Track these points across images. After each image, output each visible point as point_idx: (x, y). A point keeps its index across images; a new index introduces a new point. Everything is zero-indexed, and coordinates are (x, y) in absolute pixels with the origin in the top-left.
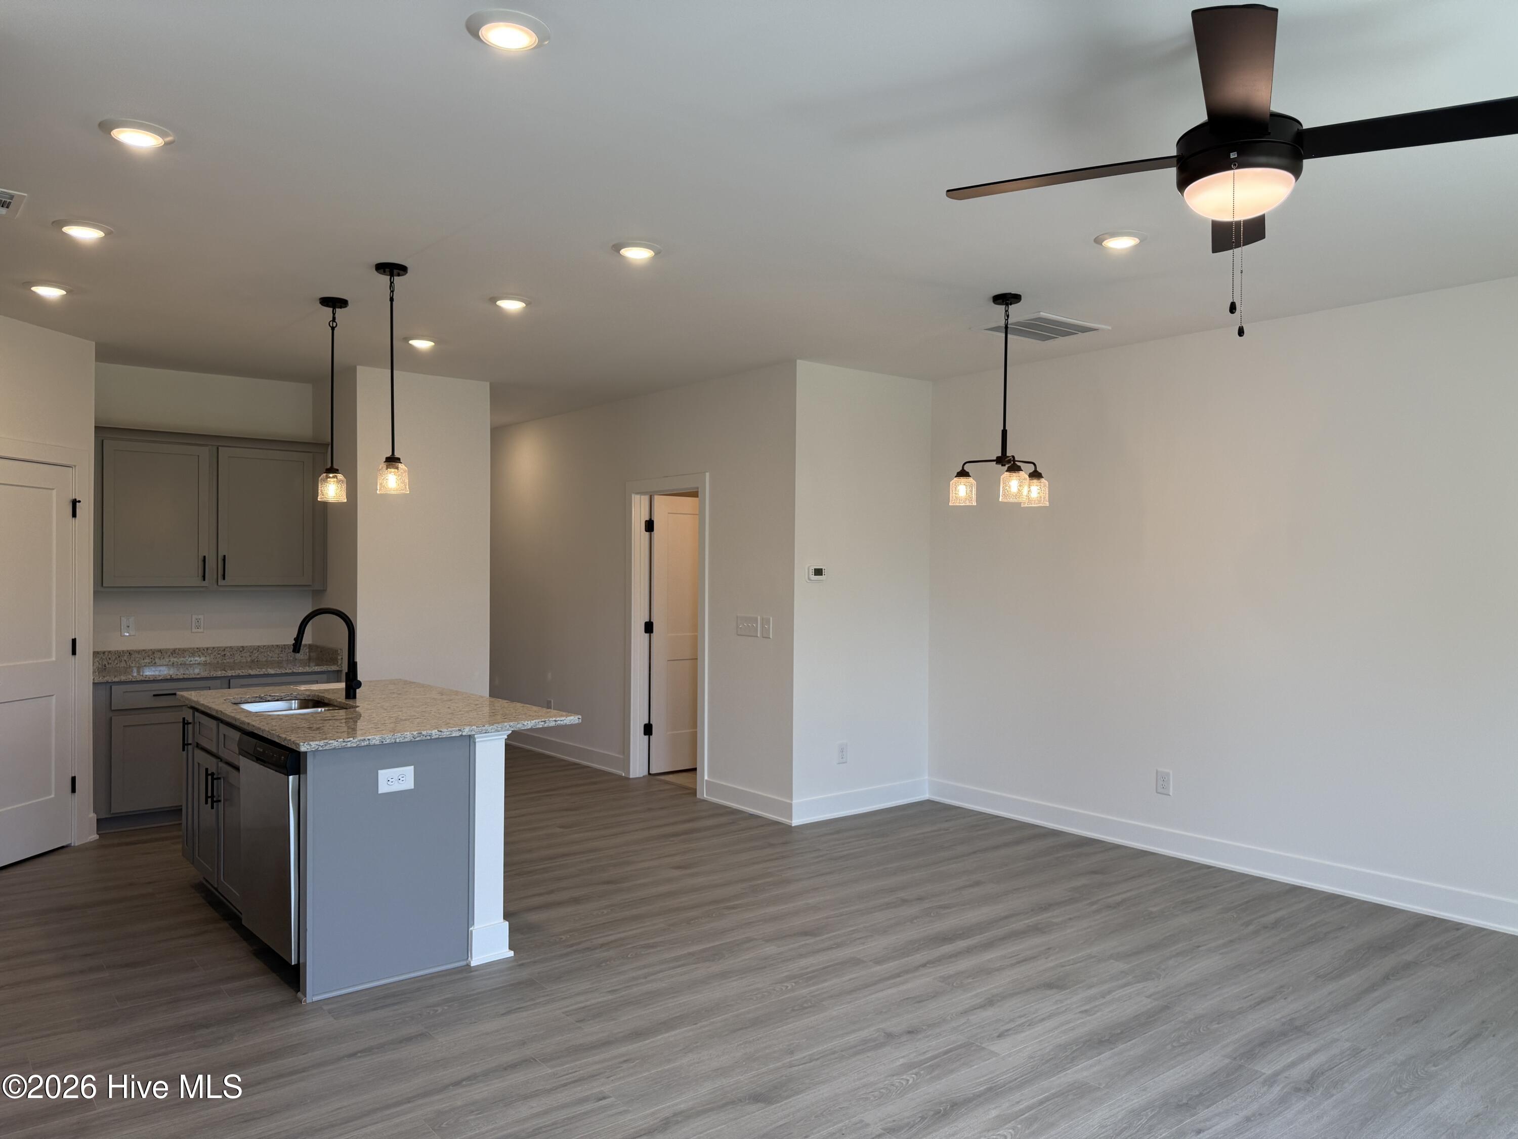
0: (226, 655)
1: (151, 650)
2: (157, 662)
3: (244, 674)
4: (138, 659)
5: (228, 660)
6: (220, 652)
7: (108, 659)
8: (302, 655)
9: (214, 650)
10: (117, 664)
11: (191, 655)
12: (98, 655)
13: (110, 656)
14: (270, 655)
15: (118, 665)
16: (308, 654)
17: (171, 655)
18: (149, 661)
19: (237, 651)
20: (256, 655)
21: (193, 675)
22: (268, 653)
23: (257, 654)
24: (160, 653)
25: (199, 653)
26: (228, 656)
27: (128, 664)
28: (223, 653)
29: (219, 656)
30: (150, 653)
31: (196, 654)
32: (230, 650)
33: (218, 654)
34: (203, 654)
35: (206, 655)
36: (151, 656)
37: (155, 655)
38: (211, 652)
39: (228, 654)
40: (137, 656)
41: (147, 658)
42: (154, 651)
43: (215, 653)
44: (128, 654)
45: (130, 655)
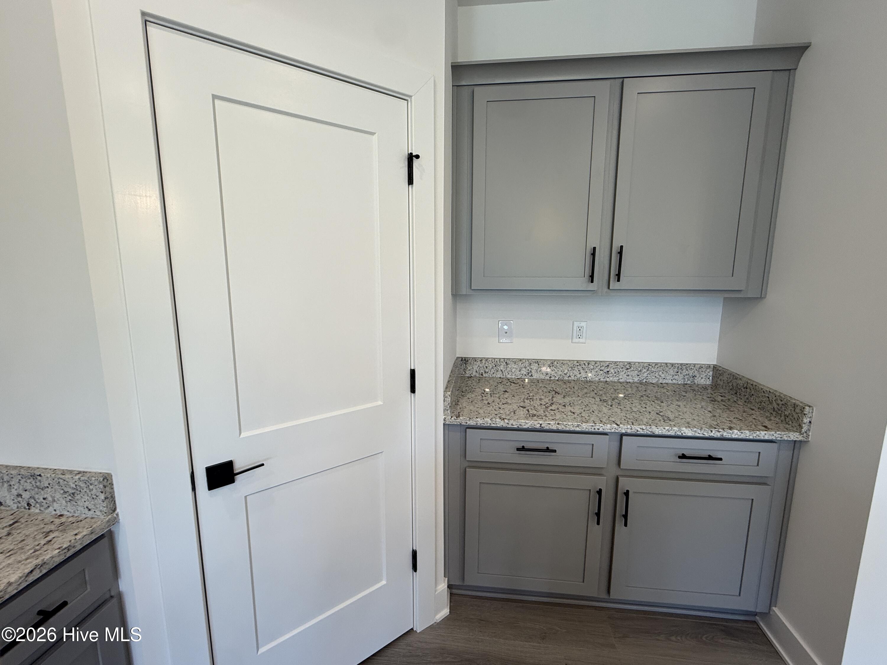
0: (610, 373)
1: (528, 360)
2: (533, 375)
3: (645, 432)
4: (514, 370)
6: (602, 368)
7: (485, 367)
8: (703, 379)
9: (597, 365)
10: (494, 373)
11: (571, 369)
12: (475, 363)
13: (487, 365)
14: (663, 375)
15: (494, 375)
16: (711, 378)
17: (548, 368)
18: (525, 373)
19: (622, 368)
20: (645, 375)
22: (661, 373)
23: (646, 374)
25: (579, 367)
26: (612, 373)
27: (505, 375)
28: (606, 370)
29: (601, 372)
30: (527, 364)
31: (576, 369)
32: (614, 367)
33: (600, 370)
34: (583, 370)
35: (586, 370)
36: (528, 368)
37: (532, 367)
38: (592, 367)
39: (612, 371)
40: (513, 366)
41: (524, 369)
42: (532, 362)
43: (597, 370)
44: (505, 364)
45: (507, 365)
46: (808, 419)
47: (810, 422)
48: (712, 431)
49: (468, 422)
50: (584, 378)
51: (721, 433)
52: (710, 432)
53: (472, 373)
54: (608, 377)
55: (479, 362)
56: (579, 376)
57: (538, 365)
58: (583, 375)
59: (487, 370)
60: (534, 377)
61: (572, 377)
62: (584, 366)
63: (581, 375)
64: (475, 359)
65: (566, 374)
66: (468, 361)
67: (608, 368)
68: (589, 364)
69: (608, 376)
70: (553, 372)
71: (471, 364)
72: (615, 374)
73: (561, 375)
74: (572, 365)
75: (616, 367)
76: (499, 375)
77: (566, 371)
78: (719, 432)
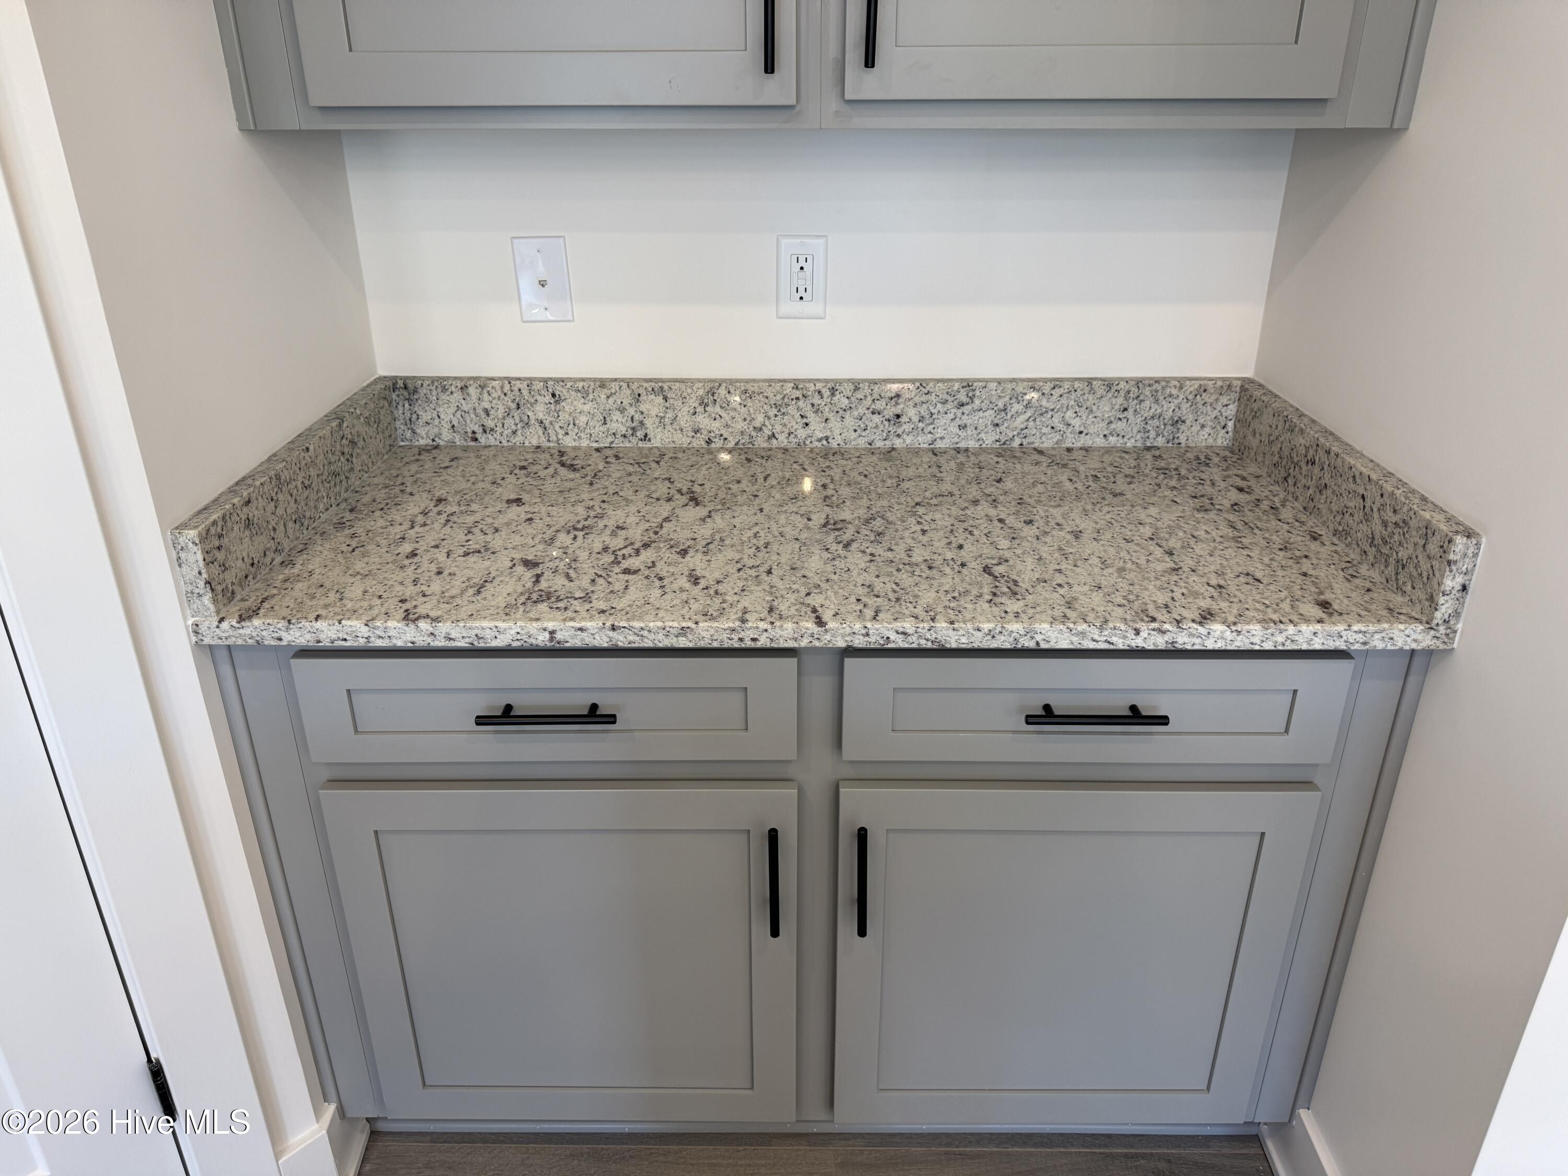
0: (904, 419)
1: (629, 382)
2: (651, 435)
4: (583, 419)
5: (909, 440)
6: (879, 405)
7: (480, 411)
8: (1207, 430)
9: (859, 395)
10: (514, 432)
11: (775, 411)
12: (444, 397)
13: (486, 405)
14: (1076, 423)
15: (518, 439)
16: (1230, 424)
17: (700, 409)
18: (623, 430)
19: (945, 402)
20: (1019, 422)
21: (660, 636)
22: (1070, 414)
23: (1023, 418)
24: (660, 399)
25: (801, 403)
26: (910, 420)
27: (554, 438)
28: (890, 411)
29: (877, 419)
30: (625, 397)
31: (792, 410)
32: (917, 399)
33: (873, 413)
34: (816, 412)
35: (826, 414)
36: (631, 411)
37: (643, 407)
38: (847, 401)
39: (912, 413)
40: (579, 405)
41: (616, 416)
42: (641, 391)
43: (861, 410)
44: (548, 398)
45: (557, 402)
46: (1460, 580)
47: (1464, 588)
48: (1137, 632)
49: (283, 634)
50: (820, 440)
51: (1167, 637)
52: (1131, 634)
53: (439, 435)
54: (899, 436)
55: (458, 396)
56: (802, 433)
57: (666, 399)
58: (817, 429)
59: (490, 423)
60: (656, 442)
61: (782, 438)
62: (817, 400)
63: (808, 431)
64: (442, 384)
65: (761, 429)
66: (415, 391)
67: (897, 404)
68: (833, 391)
69: (900, 431)
70: (717, 424)
71: (428, 400)
72: (921, 425)
73: (742, 433)
74: (779, 397)
75: (924, 398)
76: (534, 437)
77: (760, 419)
78: (1163, 632)
